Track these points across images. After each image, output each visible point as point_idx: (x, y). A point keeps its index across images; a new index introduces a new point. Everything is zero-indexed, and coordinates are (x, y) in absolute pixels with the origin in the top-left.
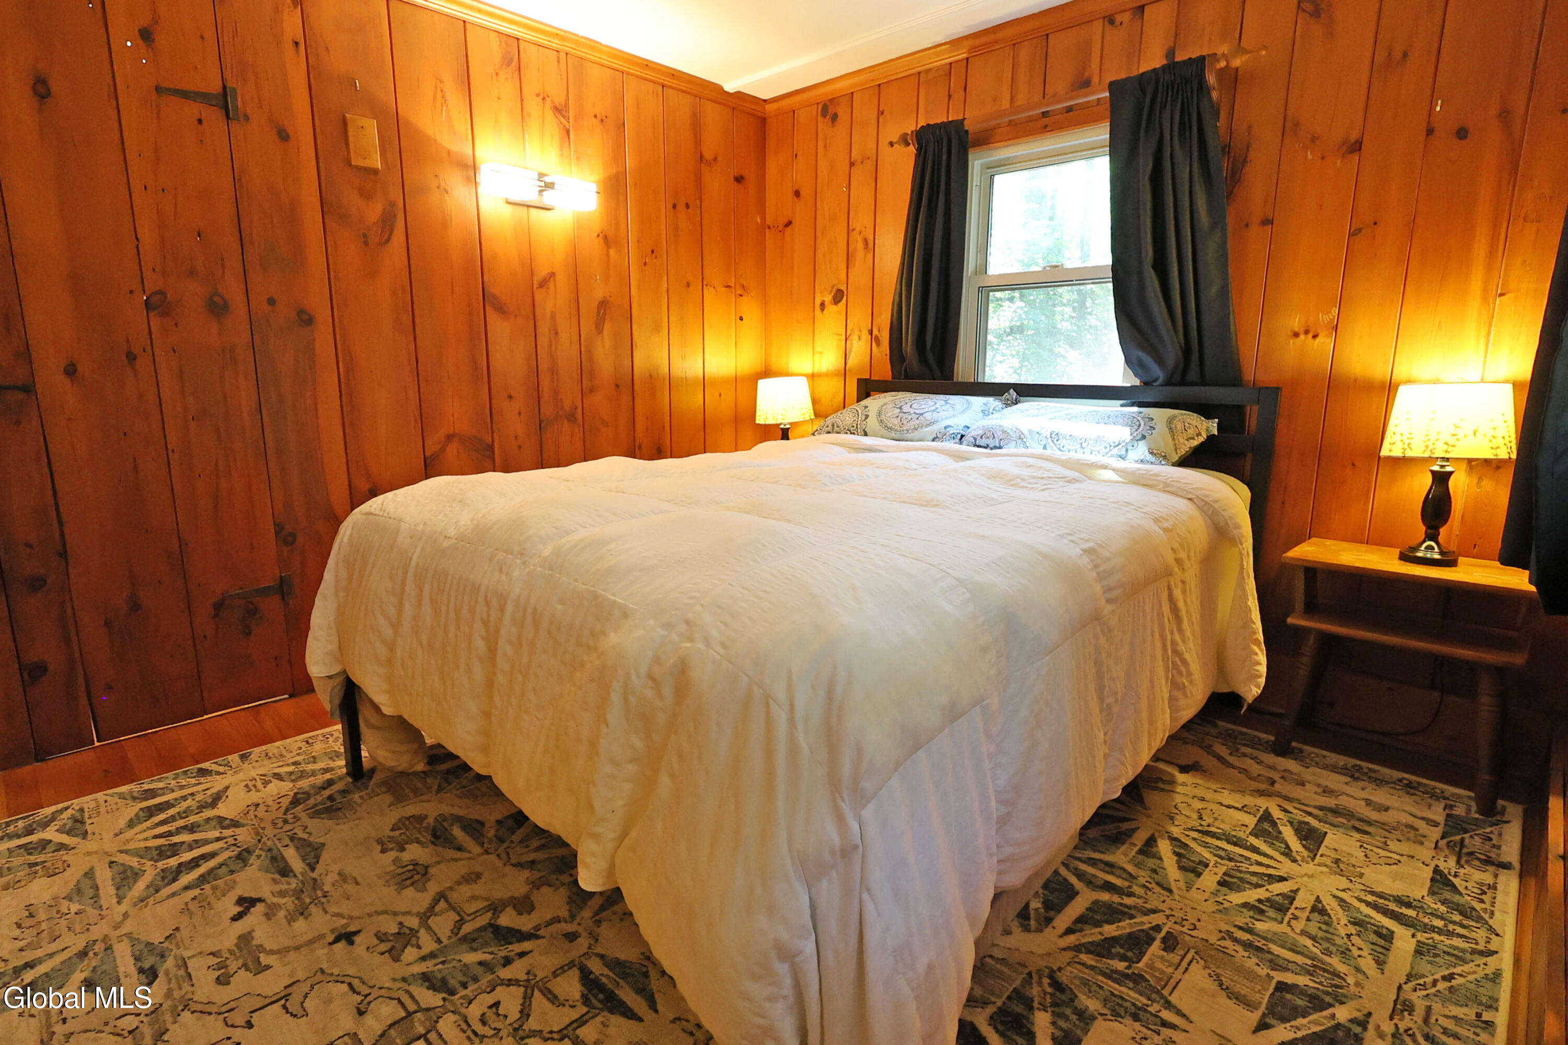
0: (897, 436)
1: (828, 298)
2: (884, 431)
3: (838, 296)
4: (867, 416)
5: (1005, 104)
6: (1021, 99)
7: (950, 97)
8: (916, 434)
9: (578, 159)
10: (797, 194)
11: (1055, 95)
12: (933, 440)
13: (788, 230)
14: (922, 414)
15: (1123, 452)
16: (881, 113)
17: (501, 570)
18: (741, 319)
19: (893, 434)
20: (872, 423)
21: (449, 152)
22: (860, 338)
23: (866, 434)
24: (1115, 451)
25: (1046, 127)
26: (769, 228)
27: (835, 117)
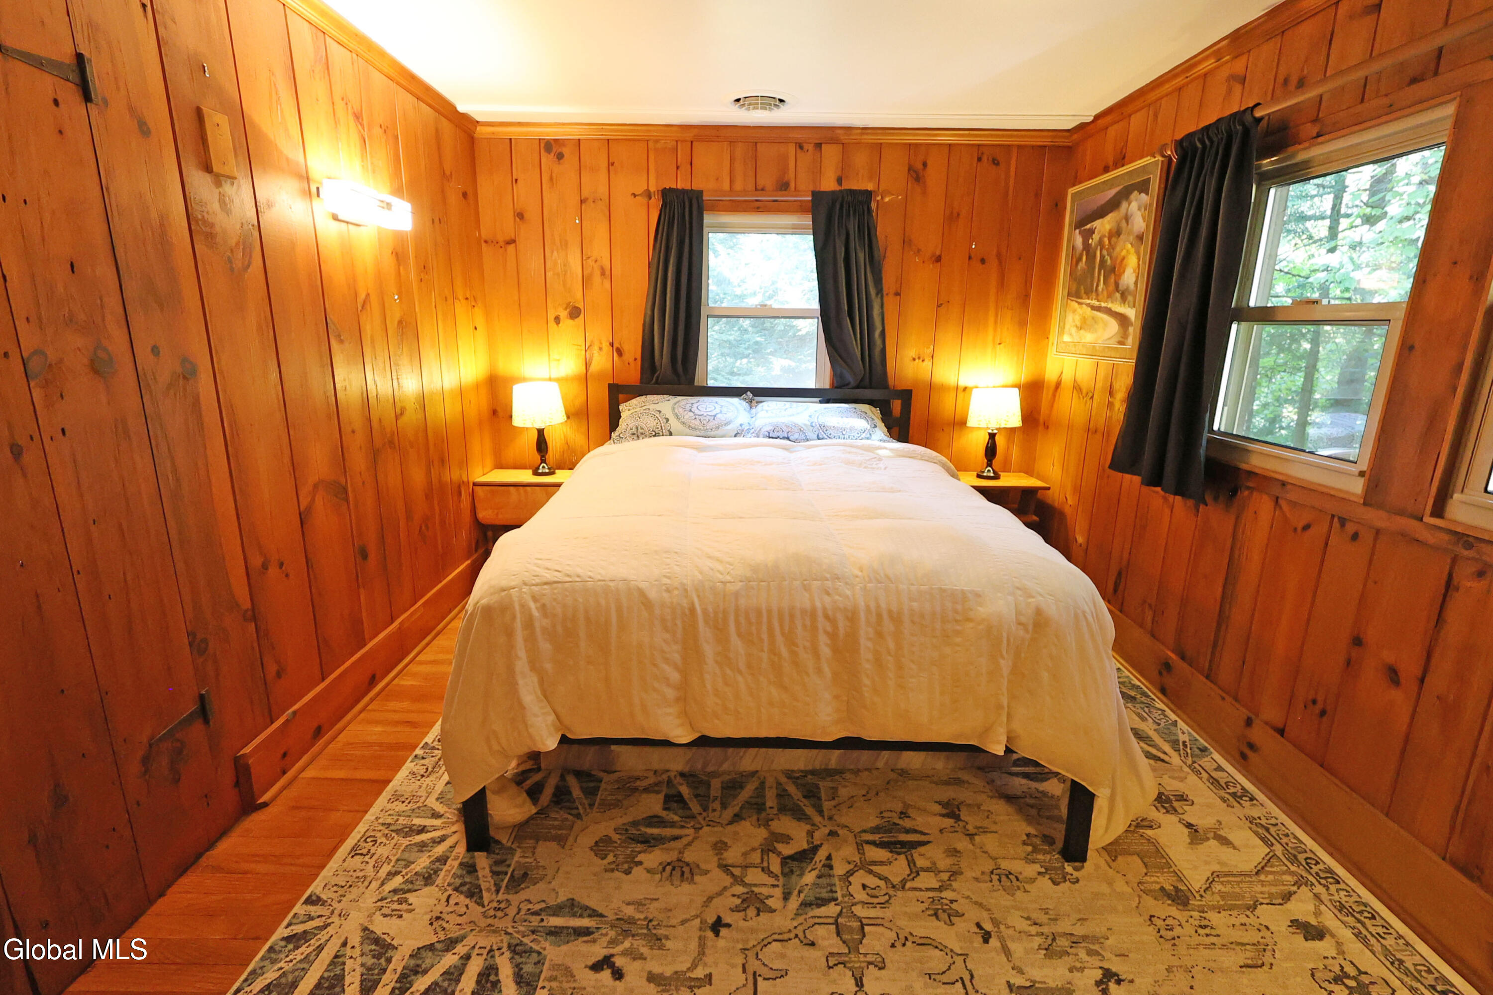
0: (702, 433)
1: (563, 314)
2: (688, 430)
3: (574, 313)
4: (667, 420)
5: (726, 186)
6: (738, 186)
7: (678, 168)
8: (719, 432)
9: (374, 172)
10: (520, 216)
11: (762, 190)
12: (735, 436)
13: (511, 248)
14: (715, 416)
15: (868, 436)
16: (611, 164)
17: (828, 594)
18: (476, 328)
19: (698, 433)
20: (674, 424)
21: (287, 159)
22: (601, 349)
23: (671, 434)
24: (863, 435)
25: (758, 208)
26: (486, 242)
27: (560, 156)
